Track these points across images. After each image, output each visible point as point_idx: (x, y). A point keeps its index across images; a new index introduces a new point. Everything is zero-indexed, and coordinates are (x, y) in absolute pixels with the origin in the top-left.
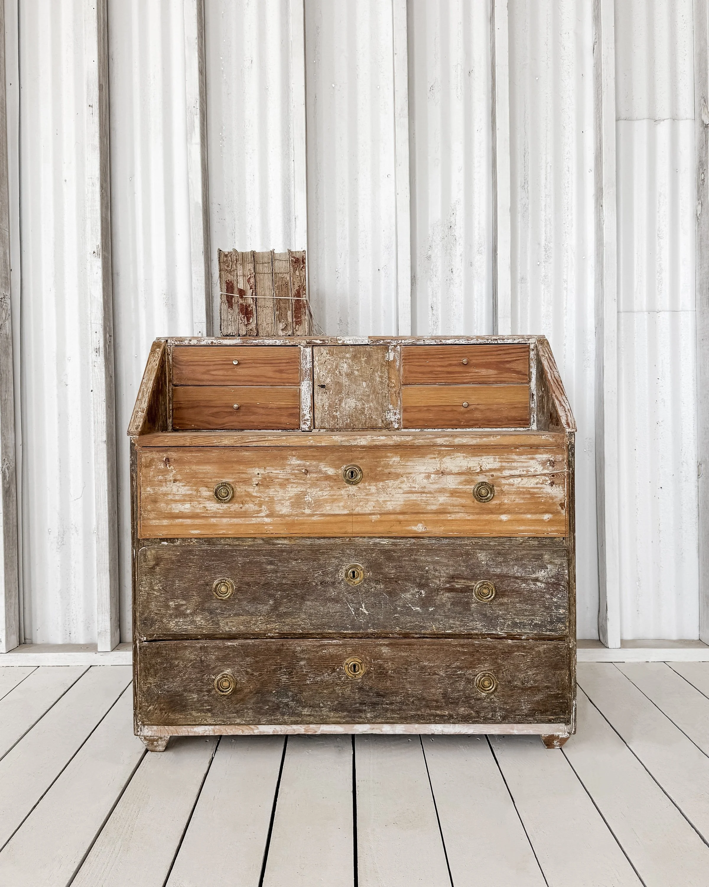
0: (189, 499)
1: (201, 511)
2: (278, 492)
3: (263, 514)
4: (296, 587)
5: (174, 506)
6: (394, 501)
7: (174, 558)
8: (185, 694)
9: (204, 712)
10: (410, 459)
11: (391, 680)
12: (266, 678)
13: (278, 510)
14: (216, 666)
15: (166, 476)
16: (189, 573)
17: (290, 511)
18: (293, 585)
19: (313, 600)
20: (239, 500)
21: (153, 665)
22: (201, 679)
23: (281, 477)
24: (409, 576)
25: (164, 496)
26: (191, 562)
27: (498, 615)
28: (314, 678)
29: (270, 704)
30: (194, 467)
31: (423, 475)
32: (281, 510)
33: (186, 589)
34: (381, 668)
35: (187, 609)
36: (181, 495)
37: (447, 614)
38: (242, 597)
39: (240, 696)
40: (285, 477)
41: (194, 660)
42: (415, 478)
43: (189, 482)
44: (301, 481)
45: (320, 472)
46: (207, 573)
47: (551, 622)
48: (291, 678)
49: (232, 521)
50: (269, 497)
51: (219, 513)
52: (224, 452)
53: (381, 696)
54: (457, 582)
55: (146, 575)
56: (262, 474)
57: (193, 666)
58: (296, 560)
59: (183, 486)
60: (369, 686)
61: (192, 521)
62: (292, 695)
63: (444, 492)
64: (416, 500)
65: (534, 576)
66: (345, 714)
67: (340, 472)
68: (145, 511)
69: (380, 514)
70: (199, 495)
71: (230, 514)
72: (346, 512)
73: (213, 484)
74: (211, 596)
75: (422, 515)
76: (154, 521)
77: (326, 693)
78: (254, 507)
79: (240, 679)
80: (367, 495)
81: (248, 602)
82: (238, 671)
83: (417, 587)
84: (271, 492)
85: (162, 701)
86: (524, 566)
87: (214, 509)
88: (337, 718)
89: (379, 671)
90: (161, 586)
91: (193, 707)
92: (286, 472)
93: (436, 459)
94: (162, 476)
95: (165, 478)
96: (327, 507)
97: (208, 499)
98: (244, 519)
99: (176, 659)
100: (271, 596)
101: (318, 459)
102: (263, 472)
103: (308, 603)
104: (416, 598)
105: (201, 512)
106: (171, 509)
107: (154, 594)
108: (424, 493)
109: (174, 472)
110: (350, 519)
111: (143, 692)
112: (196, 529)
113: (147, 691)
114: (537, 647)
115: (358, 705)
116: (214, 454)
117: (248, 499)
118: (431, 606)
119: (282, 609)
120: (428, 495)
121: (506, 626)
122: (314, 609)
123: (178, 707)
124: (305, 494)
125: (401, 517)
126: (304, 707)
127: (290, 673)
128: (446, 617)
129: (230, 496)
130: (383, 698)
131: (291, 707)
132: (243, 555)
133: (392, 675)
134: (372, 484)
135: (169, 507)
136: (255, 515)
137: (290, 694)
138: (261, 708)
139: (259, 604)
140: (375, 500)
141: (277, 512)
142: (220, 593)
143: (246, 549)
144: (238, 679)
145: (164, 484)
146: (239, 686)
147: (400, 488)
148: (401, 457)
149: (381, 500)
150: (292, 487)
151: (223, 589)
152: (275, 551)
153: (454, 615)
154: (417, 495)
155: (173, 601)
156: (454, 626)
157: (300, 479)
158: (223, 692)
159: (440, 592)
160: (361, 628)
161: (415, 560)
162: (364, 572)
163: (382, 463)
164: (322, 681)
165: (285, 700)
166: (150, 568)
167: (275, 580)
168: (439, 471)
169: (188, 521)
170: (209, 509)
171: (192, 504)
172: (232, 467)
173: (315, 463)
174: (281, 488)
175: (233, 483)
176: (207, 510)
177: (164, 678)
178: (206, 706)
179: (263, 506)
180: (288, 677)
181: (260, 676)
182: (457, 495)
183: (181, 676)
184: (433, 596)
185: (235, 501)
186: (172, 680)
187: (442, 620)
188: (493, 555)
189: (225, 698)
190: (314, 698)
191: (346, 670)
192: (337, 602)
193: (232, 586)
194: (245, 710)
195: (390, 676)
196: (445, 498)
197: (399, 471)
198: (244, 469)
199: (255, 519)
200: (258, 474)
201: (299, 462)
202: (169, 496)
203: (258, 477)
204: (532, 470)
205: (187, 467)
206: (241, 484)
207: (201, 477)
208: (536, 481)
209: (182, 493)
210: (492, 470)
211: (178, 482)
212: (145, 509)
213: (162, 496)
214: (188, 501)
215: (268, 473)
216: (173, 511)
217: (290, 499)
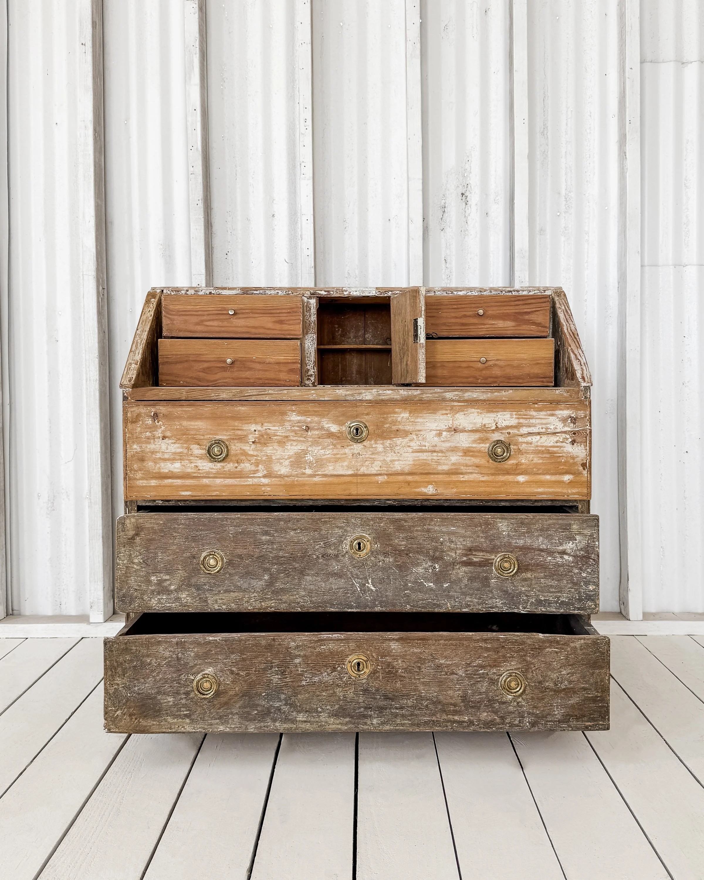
0: (179, 457)
1: (193, 471)
2: (277, 450)
3: (260, 474)
4: (294, 560)
5: (163, 465)
6: (402, 461)
7: (156, 527)
8: (159, 697)
9: (181, 718)
10: (420, 415)
11: (401, 681)
12: (254, 678)
13: (276, 470)
14: (196, 665)
15: (155, 433)
16: (173, 544)
17: (290, 471)
18: (290, 557)
19: (313, 575)
20: (234, 458)
21: (121, 663)
22: (178, 680)
23: (280, 434)
24: (421, 548)
25: (152, 454)
26: (176, 532)
27: (521, 592)
28: (311, 678)
29: (258, 709)
30: (185, 423)
31: (434, 432)
32: (280, 470)
33: (169, 562)
34: (389, 666)
35: (170, 585)
36: (170, 454)
37: (464, 590)
38: (234, 571)
39: (223, 699)
40: (284, 434)
41: (169, 657)
42: (425, 436)
43: (179, 439)
44: (301, 439)
45: (322, 428)
46: (193, 544)
47: (580, 600)
48: (284, 678)
49: (226, 482)
50: (267, 456)
51: (212, 473)
52: (218, 407)
53: (390, 699)
54: (475, 555)
55: (124, 547)
56: (259, 431)
57: (169, 665)
58: (295, 530)
59: (172, 443)
60: (375, 687)
62: (285, 698)
63: (457, 451)
64: (426, 460)
65: (561, 548)
66: (347, 719)
67: (344, 429)
68: (131, 470)
69: (386, 475)
71: (223, 474)
72: (350, 472)
73: (205, 441)
74: (199, 570)
75: (432, 476)
76: (141, 481)
77: (324, 696)
78: (250, 467)
79: (224, 680)
80: (373, 454)
81: (241, 577)
82: (222, 671)
83: (430, 560)
84: (269, 450)
85: (132, 704)
86: (549, 537)
87: (207, 468)
88: (338, 724)
89: (387, 670)
90: (142, 559)
91: (169, 712)
92: (286, 428)
93: (448, 415)
94: (150, 432)
96: (330, 467)
97: (201, 458)
98: (239, 480)
99: (148, 656)
100: (266, 570)
101: (320, 415)
102: (260, 428)
103: (308, 578)
104: (429, 572)
106: (159, 468)
107: (133, 568)
108: (435, 451)
109: (163, 428)
110: (354, 480)
111: (110, 695)
112: (187, 491)
113: (114, 693)
115: (362, 710)
116: (206, 409)
117: (243, 458)
118: (446, 581)
119: (279, 585)
120: (440, 454)
121: (529, 604)
122: (315, 585)
123: (151, 712)
124: (305, 452)
125: (410, 478)
126: (299, 712)
127: (283, 673)
128: (463, 593)
129: (224, 455)
130: (393, 701)
131: (284, 712)
132: (235, 524)
133: (403, 675)
134: (378, 442)
135: (158, 466)
136: (252, 475)
137: (283, 696)
138: (248, 713)
139: (252, 579)
140: (382, 459)
141: (275, 472)
142: (209, 566)
144: (222, 679)
146: (222, 688)
147: (409, 446)
148: (410, 413)
149: (388, 459)
150: (291, 445)
151: (212, 562)
152: (271, 520)
153: (471, 592)
154: (427, 454)
155: (155, 575)
156: (471, 603)
157: (301, 437)
158: (204, 694)
159: (456, 566)
160: (367, 606)
161: (428, 531)
162: (370, 543)
163: (390, 419)
164: (320, 682)
165: (277, 704)
166: (129, 539)
167: (271, 552)
168: (451, 428)
169: (179, 482)
170: (201, 468)
171: (182, 464)
172: (227, 423)
173: (316, 419)
174: (279, 446)
175: (227, 440)
176: (199, 469)
177: (134, 678)
178: (183, 711)
179: (260, 466)
180: (280, 677)
181: (248, 676)
182: (471, 454)
183: (154, 677)
184: (448, 571)
185: (229, 460)
186: (143, 680)
187: (457, 598)
188: (516, 525)
189: (205, 702)
190: (310, 702)
191: (349, 669)
192: (341, 577)
193: (222, 559)
194: (230, 716)
195: (400, 676)
196: (458, 458)
197: (408, 428)
198: (240, 425)
199: (251, 479)
200: (255, 431)
201: (299, 418)
202: (158, 454)
203: (255, 434)
204: (552, 427)
205: (177, 423)
206: (236, 441)
207: (192, 433)
208: (556, 440)
209: (172, 451)
210: (507, 427)
211: (167, 439)
212: (131, 469)
213: (150, 454)
214: (178, 460)
215: (266, 429)
216: (162, 471)
217: (290, 458)
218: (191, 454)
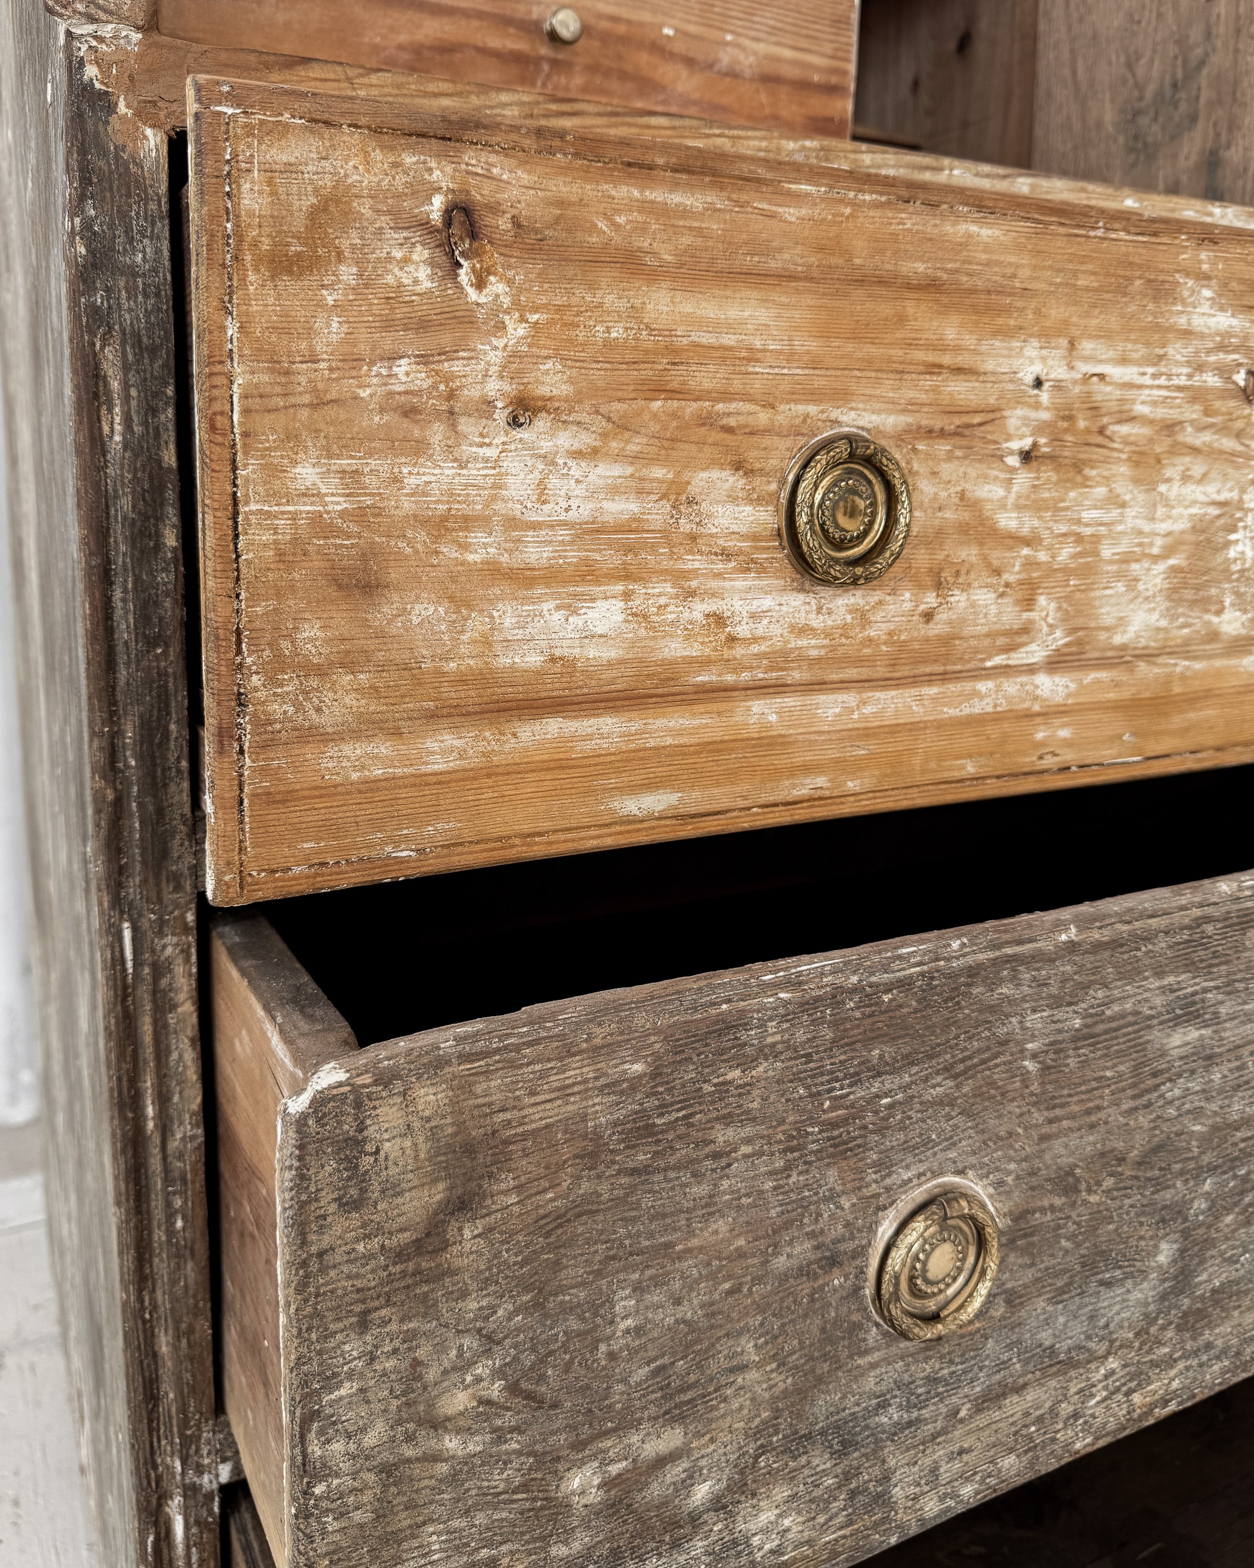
0: (617, 560)
1: (694, 650)
2: (1123, 505)
3: (1034, 653)
5: (508, 622)
13: (1109, 622)
15: (457, 367)
17: (1163, 623)
23: (1144, 410)
25: (437, 539)
30: (660, 304)
32: (1122, 622)
36: (563, 534)
40: (1159, 413)
43: (623, 427)
44: (1228, 444)
49: (868, 710)
50: (1079, 539)
51: (801, 658)
56: (1058, 386)
59: (577, 455)
61: (635, 726)
70: (686, 526)
71: (859, 661)
73: (783, 444)
76: (352, 750)
87: (776, 630)
92: (1169, 376)
94: (423, 359)
95: (448, 378)
98: (933, 690)
102: (1059, 372)
105: (690, 661)
106: (486, 641)
109: (516, 331)
112: (650, 786)
116: (791, 213)
117: (968, 553)
124: (1232, 518)
135: (476, 624)
136: (998, 660)
141: (1103, 636)
143: (1072, 946)
145: (437, 433)
150: (1186, 478)
169: (608, 731)
170: (742, 631)
171: (637, 602)
172: (901, 319)
175: (901, 437)
176: (730, 639)
179: (1042, 600)
185: (895, 569)
198: (969, 340)
199: (990, 684)
200: (1038, 383)
202: (478, 537)
203: (1037, 406)
205: (609, 300)
206: (943, 447)
207: (707, 385)
209: (572, 515)
211: (542, 423)
212: (278, 655)
213: (422, 536)
214: (613, 576)
215: (1087, 378)
216: (504, 661)
217: (1169, 551)
218: (693, 538)
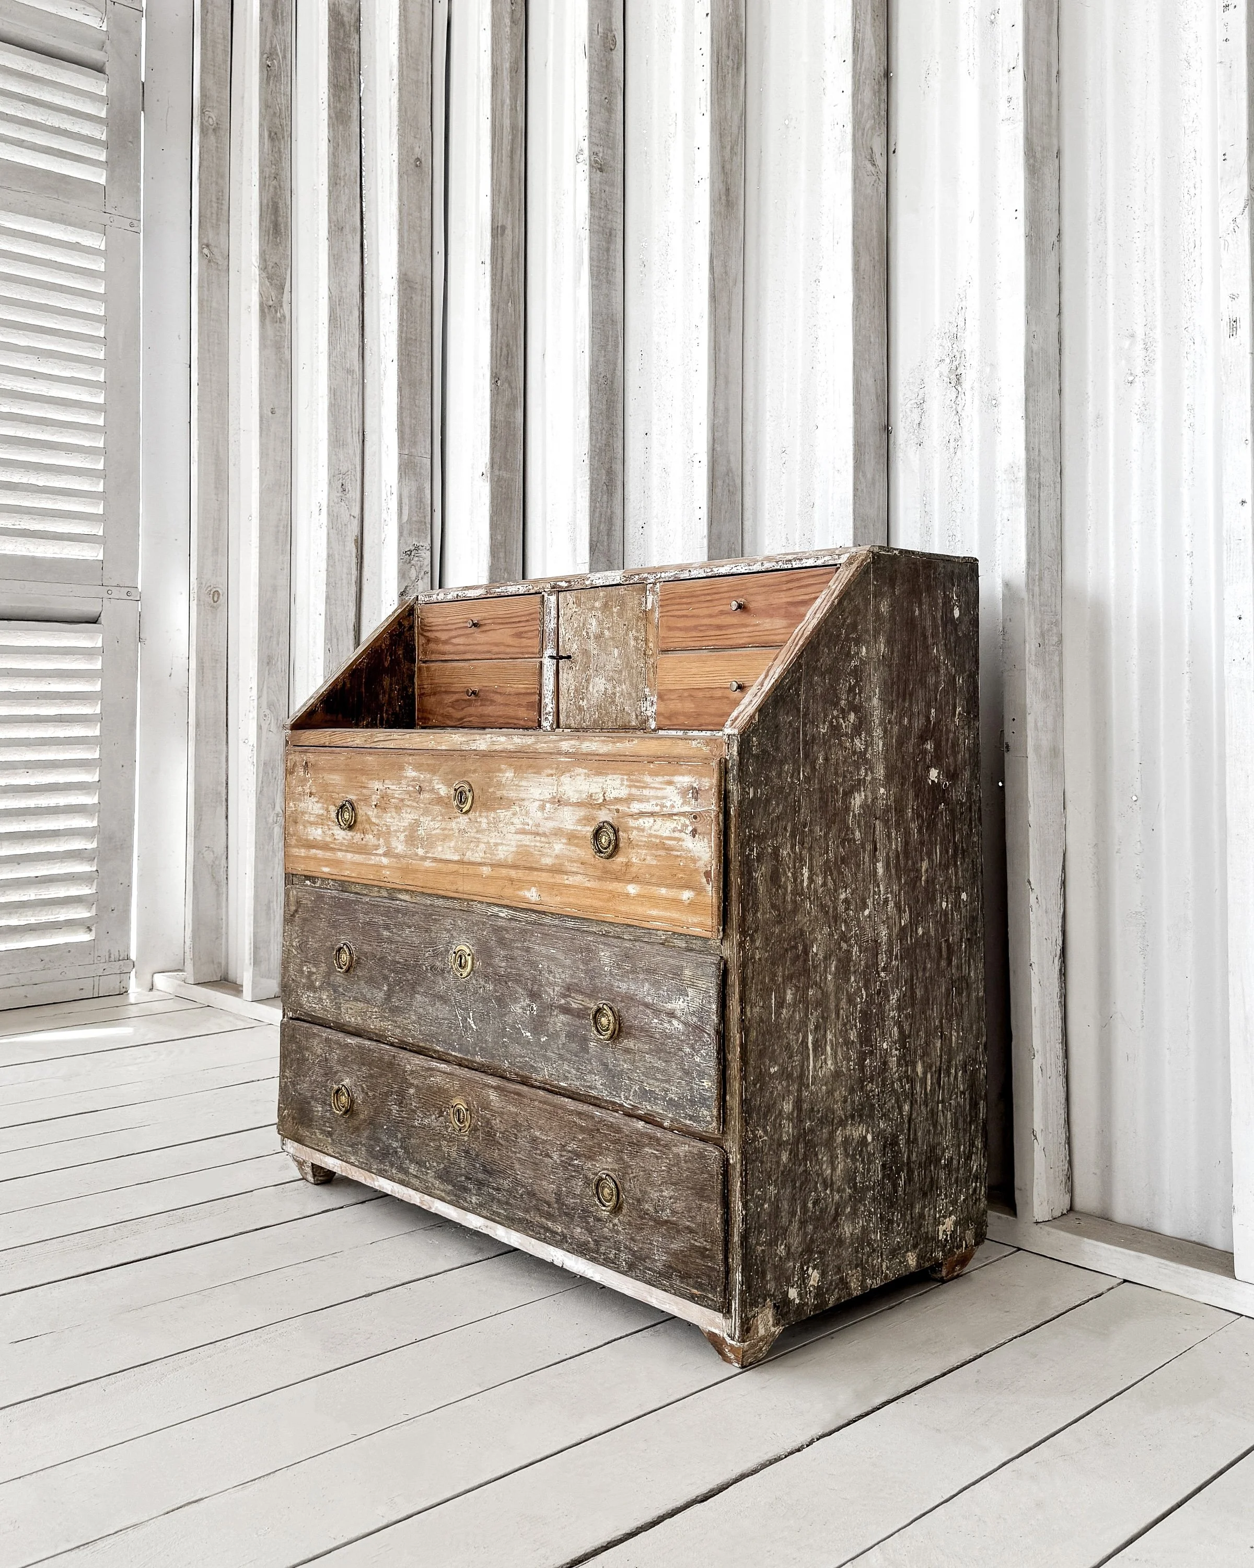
0: (321, 821)
1: (330, 840)
2: (394, 818)
3: (380, 851)
5: (309, 830)
6: (505, 845)
8: (312, 1103)
9: (325, 1135)
10: (525, 775)
11: (499, 1150)
12: (379, 1103)
13: (394, 846)
15: (305, 787)
17: (405, 849)
20: (360, 827)
23: (396, 796)
24: (520, 976)
25: (302, 815)
27: (622, 1071)
30: (324, 776)
31: (538, 804)
32: (396, 847)
34: (488, 1124)
35: (316, 980)
36: (315, 816)
37: (561, 1052)
38: (361, 974)
40: (400, 796)
42: (527, 808)
43: (321, 797)
44: (415, 804)
45: (433, 790)
47: (692, 1102)
49: (354, 858)
50: (386, 825)
51: (344, 845)
55: (288, 925)
56: (381, 790)
58: (410, 927)
59: (316, 802)
63: (560, 836)
64: (529, 846)
65: (669, 1006)
67: (451, 793)
68: (288, 834)
69: (492, 865)
70: (328, 816)
71: (353, 847)
72: (457, 857)
73: (340, 801)
75: (535, 873)
76: (295, 850)
78: (373, 840)
80: (479, 832)
81: (366, 983)
83: (528, 996)
84: (388, 818)
86: (656, 984)
87: (340, 838)
89: (486, 1130)
90: (298, 942)
92: (403, 788)
93: (552, 778)
94: (301, 786)
95: (304, 789)
96: (441, 848)
97: (336, 823)
98: (364, 856)
101: (432, 771)
102: (381, 787)
105: (330, 842)
106: (307, 834)
108: (538, 834)
109: (311, 781)
110: (462, 869)
114: (675, 1145)
115: (463, 1178)
117: (368, 826)
119: (395, 1001)
120: (543, 839)
121: (632, 1093)
124: (417, 823)
125: (513, 873)
128: (561, 1057)
129: (352, 822)
130: (490, 1176)
134: (482, 814)
135: (306, 830)
136: (374, 852)
139: (375, 987)
140: (484, 841)
141: (393, 850)
145: (302, 798)
147: (512, 824)
149: (492, 841)
150: (406, 812)
153: (569, 1056)
157: (414, 801)
160: (469, 1052)
161: (528, 950)
162: (473, 959)
163: (495, 780)
167: (390, 954)
168: (554, 797)
169: (320, 853)
170: (336, 837)
171: (324, 829)
172: (356, 777)
173: (429, 776)
174: (396, 813)
175: (356, 801)
176: (335, 839)
177: (297, 1074)
179: (381, 839)
183: (310, 1076)
185: (355, 828)
188: (619, 958)
189: (343, 1121)
197: (512, 795)
198: (366, 781)
199: (374, 857)
200: (377, 790)
201: (414, 774)
203: (377, 795)
204: (668, 804)
205: (320, 776)
206: (362, 803)
207: (331, 790)
208: (674, 825)
209: (316, 812)
210: (618, 800)
211: (313, 797)
212: (288, 832)
215: (386, 789)
216: (309, 837)
217: (404, 831)
218: (330, 818)
